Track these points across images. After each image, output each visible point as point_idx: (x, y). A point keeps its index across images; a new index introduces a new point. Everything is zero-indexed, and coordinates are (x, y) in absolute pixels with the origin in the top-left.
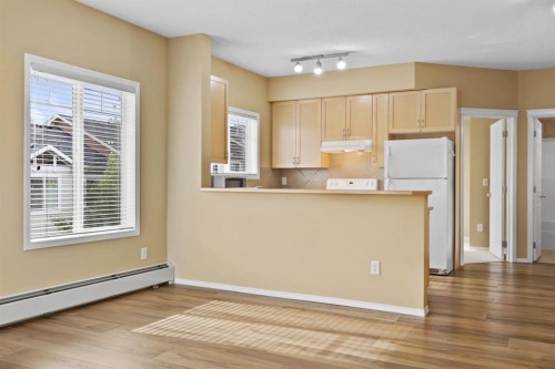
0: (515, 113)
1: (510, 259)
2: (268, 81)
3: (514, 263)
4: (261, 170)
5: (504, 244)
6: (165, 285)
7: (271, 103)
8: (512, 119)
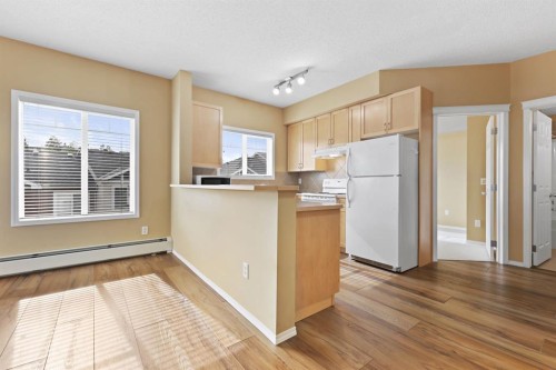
0: (507, 107)
1: (501, 260)
2: (283, 111)
3: (505, 265)
4: (276, 173)
5: (494, 244)
6: (164, 253)
7: (287, 126)
8: (502, 114)
